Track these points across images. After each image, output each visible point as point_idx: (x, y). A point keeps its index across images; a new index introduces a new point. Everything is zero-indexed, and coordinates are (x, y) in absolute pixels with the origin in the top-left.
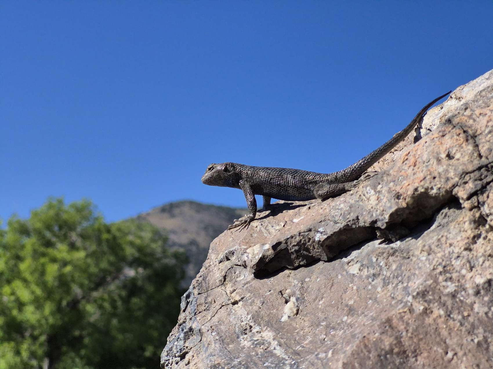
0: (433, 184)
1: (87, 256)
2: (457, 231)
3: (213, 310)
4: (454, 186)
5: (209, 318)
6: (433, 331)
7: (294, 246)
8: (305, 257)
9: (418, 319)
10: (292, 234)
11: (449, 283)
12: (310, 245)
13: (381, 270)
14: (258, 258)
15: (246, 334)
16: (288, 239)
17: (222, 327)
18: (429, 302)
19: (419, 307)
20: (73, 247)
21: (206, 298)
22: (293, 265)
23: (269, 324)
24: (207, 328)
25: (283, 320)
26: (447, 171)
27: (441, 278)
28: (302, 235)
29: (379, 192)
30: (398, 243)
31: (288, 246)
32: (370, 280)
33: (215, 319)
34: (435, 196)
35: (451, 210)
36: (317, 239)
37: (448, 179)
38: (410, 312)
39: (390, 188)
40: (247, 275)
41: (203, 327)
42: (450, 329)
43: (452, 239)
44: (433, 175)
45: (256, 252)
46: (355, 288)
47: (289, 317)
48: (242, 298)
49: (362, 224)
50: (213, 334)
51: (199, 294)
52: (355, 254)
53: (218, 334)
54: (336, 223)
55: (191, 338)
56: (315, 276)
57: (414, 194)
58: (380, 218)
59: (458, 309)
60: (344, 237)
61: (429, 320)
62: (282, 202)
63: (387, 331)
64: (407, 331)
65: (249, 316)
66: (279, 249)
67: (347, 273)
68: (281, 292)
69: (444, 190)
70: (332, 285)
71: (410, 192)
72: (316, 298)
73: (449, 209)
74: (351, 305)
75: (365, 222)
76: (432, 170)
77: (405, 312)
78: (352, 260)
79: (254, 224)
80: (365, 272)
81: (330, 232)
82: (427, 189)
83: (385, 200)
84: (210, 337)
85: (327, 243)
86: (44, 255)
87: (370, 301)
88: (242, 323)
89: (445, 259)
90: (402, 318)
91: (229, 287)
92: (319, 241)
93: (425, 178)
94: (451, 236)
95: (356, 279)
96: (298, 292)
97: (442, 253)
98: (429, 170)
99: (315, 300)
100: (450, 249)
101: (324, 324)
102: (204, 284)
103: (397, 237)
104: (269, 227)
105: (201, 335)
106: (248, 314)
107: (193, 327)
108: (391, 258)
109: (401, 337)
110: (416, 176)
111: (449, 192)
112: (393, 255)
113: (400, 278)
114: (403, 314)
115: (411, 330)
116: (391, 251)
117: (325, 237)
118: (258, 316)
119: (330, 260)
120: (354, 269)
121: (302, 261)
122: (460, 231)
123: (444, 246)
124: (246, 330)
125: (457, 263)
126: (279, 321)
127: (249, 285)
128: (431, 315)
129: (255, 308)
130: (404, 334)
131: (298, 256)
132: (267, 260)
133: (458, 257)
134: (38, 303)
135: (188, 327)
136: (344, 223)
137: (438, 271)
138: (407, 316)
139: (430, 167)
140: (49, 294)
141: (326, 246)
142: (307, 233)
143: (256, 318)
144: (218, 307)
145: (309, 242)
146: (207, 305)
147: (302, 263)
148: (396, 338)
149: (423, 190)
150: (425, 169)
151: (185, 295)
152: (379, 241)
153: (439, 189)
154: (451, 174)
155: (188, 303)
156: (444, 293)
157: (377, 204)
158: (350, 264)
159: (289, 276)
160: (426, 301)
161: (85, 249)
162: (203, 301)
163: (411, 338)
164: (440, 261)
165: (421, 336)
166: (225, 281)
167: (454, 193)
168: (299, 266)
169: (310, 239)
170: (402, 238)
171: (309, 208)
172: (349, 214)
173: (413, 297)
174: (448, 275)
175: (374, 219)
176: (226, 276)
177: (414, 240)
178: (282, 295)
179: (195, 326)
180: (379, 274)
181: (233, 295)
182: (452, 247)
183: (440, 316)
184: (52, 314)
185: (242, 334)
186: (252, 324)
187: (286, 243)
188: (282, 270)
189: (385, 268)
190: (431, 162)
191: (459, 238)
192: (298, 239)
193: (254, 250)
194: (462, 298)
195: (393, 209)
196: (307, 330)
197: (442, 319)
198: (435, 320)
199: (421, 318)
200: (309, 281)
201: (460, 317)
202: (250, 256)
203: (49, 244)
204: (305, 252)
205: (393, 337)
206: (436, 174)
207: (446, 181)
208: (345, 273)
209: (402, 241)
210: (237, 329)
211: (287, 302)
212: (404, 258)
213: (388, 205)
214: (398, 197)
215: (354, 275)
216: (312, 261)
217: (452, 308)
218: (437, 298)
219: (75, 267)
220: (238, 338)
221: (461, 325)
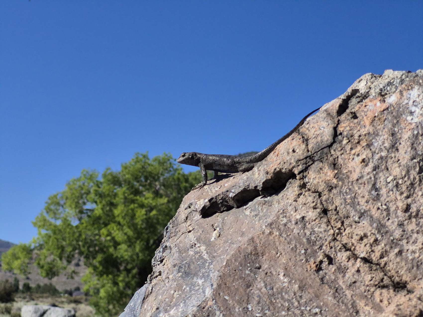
0: (283, 166)
1: (169, 202)
2: (292, 191)
3: (178, 236)
4: (293, 167)
5: (176, 240)
6: (272, 243)
7: (220, 200)
8: (226, 206)
9: (266, 238)
10: (219, 193)
11: (284, 219)
12: (228, 199)
13: (259, 212)
14: (202, 206)
15: (192, 248)
16: (217, 196)
17: (181, 245)
18: (272, 229)
19: (267, 231)
20: (157, 194)
21: (176, 229)
22: (220, 211)
23: (204, 243)
24: (173, 245)
25: (212, 240)
26: (291, 159)
27: (281, 216)
28: (224, 194)
29: (260, 170)
30: (269, 198)
31: (217, 200)
32: (254, 218)
33: (178, 241)
34: (285, 173)
35: (294, 180)
36: (230, 196)
37: (291, 164)
38: (263, 234)
39: (264, 168)
40: (198, 216)
41: (172, 245)
42: (280, 242)
43: (289, 196)
44: (284, 161)
45: (201, 204)
46: (247, 222)
47: (215, 238)
48: (193, 229)
49: (250, 188)
50: (176, 248)
51: (173, 227)
52: (250, 203)
53: (178, 248)
54: (240, 187)
55: (166, 251)
56: (230, 216)
57: (274, 172)
58: (259, 184)
59: (286, 232)
60: (244, 195)
61: (271, 238)
62: (225, 174)
63: (251, 243)
64: (260, 243)
65: (195, 238)
66: (212, 202)
67: (245, 214)
68: (213, 225)
69: (288, 169)
70: (237, 221)
71: (272, 171)
72: (229, 228)
73: (293, 179)
74: (244, 231)
75: (252, 187)
76: (284, 159)
77: (261, 234)
78: (248, 207)
79: (206, 187)
80: (253, 213)
81: (237, 192)
82: (280, 169)
83: (261, 175)
84: (174, 250)
85: (236, 198)
86: (133, 201)
87: (252, 229)
88: (191, 242)
89: (285, 206)
90: (259, 237)
91: (188, 223)
92: (232, 197)
93: (280, 163)
94: (288, 194)
95: (248, 217)
96: (220, 225)
97: (283, 203)
98: (283, 159)
99: (228, 229)
100: (287, 201)
101: (229, 241)
102: (176, 222)
103: (269, 194)
104: (213, 189)
105: (171, 250)
106: (195, 237)
107: (167, 245)
108: (264, 206)
109: (257, 246)
110: (276, 162)
111: (291, 171)
112: (265, 204)
113: (266, 217)
114: (259, 235)
115: (262, 243)
116: (264, 202)
117: (234, 195)
118: (200, 238)
119: (238, 207)
120: (247, 212)
121: (225, 208)
122: (293, 191)
123: (285, 199)
124: (193, 246)
125: (290, 208)
126: (209, 241)
127: (198, 221)
128: (272, 235)
129: (199, 234)
130: (259, 244)
131: (222, 205)
132: (207, 208)
133: (291, 205)
134: (130, 242)
135: (165, 245)
136: (243, 187)
137: (280, 212)
138: (262, 236)
139: (283, 157)
140: (139, 234)
141: (236, 200)
142: (226, 193)
143: (198, 240)
144: (181, 234)
145: (227, 197)
146: (175, 233)
147: (224, 209)
148: (255, 247)
149: (278, 170)
150: (281, 158)
151: (165, 228)
152: (261, 197)
153: (286, 169)
154: (292, 161)
155: (167, 232)
156: (281, 224)
157: (258, 177)
158: (247, 209)
159: (218, 216)
160: (271, 228)
161: (167, 196)
162: (174, 231)
163: (261, 246)
164: (282, 207)
165: (266, 246)
166: (187, 220)
167: (293, 171)
168: (223, 211)
169: (227, 196)
170: (270, 195)
171: (234, 178)
172: (246, 182)
173: (266, 226)
174: (285, 215)
175: (256, 185)
176: (187, 217)
177: (276, 196)
178: (213, 227)
179: (168, 244)
180: (258, 215)
181: (189, 227)
182: (288, 200)
183: (276, 236)
184: (142, 250)
185: (190, 248)
186: (196, 243)
187: (216, 198)
188: (215, 213)
189: (261, 211)
190: (285, 154)
191: (292, 195)
192: (222, 196)
193: (200, 202)
194: (289, 226)
195: (264, 180)
196: (221, 245)
197: (277, 237)
198: (274, 238)
199: (268, 236)
200: (227, 219)
201: (286, 236)
202: (199, 206)
203: (137, 192)
204: (225, 203)
205: (253, 247)
206: (285, 161)
207: (290, 165)
208: (243, 214)
209: (270, 197)
210: (188, 246)
211: (215, 230)
212: (269, 206)
213: (263, 178)
214: (267, 173)
215: (247, 215)
216: (229, 208)
217: (283, 231)
218: (277, 226)
219: (159, 211)
220: (188, 250)
221: (285, 239)
